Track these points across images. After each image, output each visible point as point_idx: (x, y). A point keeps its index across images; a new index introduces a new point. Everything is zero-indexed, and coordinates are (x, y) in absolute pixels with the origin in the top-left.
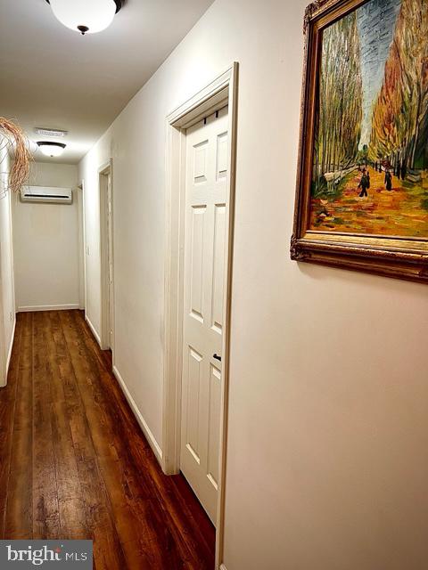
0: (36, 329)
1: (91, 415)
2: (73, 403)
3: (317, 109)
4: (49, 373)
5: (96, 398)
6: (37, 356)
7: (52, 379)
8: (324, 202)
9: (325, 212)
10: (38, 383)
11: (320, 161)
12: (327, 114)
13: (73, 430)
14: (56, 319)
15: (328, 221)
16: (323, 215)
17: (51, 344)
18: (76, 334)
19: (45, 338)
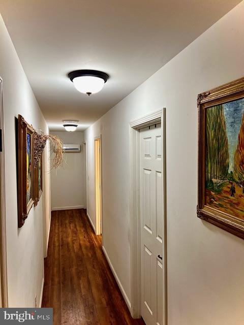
0: (61, 221)
1: (91, 277)
2: (82, 269)
3: (206, 145)
4: (69, 250)
5: (94, 266)
6: (62, 239)
7: (70, 254)
8: (213, 193)
9: (214, 199)
10: (63, 256)
11: (209, 172)
12: (211, 149)
13: (82, 286)
14: (72, 215)
15: (216, 204)
16: (212, 200)
17: (69, 231)
18: (82, 225)
19: (66, 227)
